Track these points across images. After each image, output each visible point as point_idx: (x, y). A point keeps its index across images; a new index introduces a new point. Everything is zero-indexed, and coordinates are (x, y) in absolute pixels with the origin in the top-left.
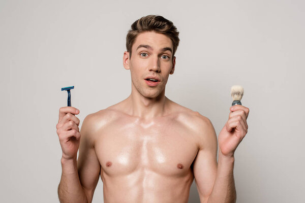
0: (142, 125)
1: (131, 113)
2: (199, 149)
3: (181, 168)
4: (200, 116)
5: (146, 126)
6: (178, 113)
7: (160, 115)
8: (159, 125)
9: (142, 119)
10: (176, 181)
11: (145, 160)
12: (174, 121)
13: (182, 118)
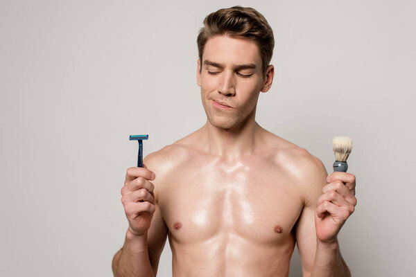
0: (223, 167)
1: (206, 149)
2: (304, 206)
3: (280, 232)
4: (309, 156)
5: (230, 170)
6: (276, 150)
7: (248, 154)
8: (247, 168)
9: (224, 159)
10: (272, 251)
11: (228, 219)
12: (270, 161)
13: (282, 158)
